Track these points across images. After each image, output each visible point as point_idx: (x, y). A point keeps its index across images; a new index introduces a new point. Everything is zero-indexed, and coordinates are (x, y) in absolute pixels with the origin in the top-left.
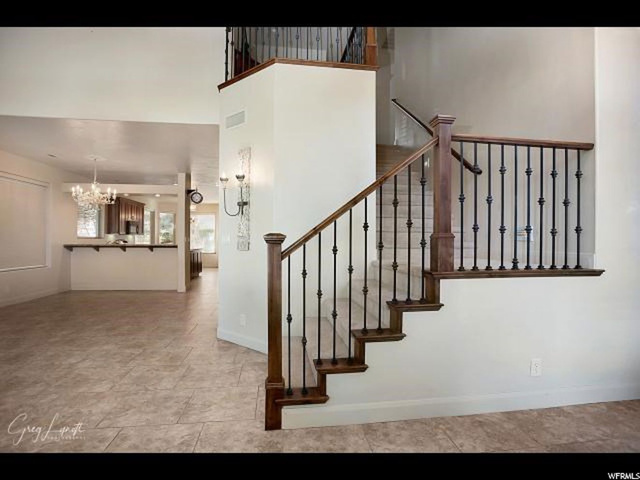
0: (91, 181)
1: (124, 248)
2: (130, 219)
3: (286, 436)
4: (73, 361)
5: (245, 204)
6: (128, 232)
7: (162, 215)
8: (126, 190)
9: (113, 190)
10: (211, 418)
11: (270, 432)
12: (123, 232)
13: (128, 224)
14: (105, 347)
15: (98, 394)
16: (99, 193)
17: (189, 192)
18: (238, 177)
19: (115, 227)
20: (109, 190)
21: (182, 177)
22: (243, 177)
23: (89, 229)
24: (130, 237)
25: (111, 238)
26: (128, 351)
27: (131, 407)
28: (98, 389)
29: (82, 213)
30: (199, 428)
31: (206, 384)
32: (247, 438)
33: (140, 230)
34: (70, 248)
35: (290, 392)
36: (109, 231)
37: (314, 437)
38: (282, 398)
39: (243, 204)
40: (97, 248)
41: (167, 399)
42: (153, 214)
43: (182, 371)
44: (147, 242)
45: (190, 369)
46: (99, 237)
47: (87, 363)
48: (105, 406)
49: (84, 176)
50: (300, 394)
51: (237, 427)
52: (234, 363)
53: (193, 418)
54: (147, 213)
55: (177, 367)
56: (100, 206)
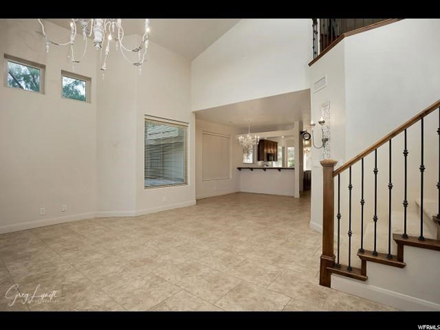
0: (247, 133)
1: (265, 169)
2: (269, 152)
3: (332, 292)
4: (234, 224)
5: (327, 140)
6: (268, 160)
7: (289, 148)
8: (266, 135)
9: (258, 136)
10: (290, 268)
11: (322, 287)
12: (265, 159)
13: (269, 155)
14: (249, 221)
15: (241, 241)
16: (251, 139)
17: (302, 133)
18: (320, 123)
19: (261, 157)
20: (256, 137)
21: (297, 124)
22: (324, 122)
23: (249, 159)
24: (270, 163)
25: (260, 163)
26: (259, 225)
27: (253, 251)
28: (241, 239)
29: (246, 151)
30: (282, 270)
31: (294, 251)
32: (306, 284)
33: (275, 159)
34: (240, 169)
35: (339, 266)
36: (259, 160)
37: (353, 301)
38: (333, 267)
39: (325, 140)
40: (252, 169)
41: (270, 252)
42: (283, 148)
43: (283, 241)
44: (280, 166)
45: (287, 241)
46: (253, 163)
47: (240, 227)
48: (242, 247)
49: (244, 130)
50: (346, 269)
51: (303, 277)
52: (315, 244)
53: (280, 265)
54: (280, 148)
55: (281, 239)
56: (253, 146)
